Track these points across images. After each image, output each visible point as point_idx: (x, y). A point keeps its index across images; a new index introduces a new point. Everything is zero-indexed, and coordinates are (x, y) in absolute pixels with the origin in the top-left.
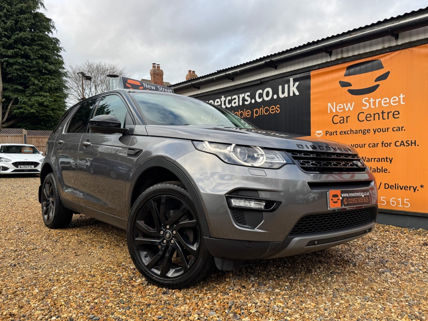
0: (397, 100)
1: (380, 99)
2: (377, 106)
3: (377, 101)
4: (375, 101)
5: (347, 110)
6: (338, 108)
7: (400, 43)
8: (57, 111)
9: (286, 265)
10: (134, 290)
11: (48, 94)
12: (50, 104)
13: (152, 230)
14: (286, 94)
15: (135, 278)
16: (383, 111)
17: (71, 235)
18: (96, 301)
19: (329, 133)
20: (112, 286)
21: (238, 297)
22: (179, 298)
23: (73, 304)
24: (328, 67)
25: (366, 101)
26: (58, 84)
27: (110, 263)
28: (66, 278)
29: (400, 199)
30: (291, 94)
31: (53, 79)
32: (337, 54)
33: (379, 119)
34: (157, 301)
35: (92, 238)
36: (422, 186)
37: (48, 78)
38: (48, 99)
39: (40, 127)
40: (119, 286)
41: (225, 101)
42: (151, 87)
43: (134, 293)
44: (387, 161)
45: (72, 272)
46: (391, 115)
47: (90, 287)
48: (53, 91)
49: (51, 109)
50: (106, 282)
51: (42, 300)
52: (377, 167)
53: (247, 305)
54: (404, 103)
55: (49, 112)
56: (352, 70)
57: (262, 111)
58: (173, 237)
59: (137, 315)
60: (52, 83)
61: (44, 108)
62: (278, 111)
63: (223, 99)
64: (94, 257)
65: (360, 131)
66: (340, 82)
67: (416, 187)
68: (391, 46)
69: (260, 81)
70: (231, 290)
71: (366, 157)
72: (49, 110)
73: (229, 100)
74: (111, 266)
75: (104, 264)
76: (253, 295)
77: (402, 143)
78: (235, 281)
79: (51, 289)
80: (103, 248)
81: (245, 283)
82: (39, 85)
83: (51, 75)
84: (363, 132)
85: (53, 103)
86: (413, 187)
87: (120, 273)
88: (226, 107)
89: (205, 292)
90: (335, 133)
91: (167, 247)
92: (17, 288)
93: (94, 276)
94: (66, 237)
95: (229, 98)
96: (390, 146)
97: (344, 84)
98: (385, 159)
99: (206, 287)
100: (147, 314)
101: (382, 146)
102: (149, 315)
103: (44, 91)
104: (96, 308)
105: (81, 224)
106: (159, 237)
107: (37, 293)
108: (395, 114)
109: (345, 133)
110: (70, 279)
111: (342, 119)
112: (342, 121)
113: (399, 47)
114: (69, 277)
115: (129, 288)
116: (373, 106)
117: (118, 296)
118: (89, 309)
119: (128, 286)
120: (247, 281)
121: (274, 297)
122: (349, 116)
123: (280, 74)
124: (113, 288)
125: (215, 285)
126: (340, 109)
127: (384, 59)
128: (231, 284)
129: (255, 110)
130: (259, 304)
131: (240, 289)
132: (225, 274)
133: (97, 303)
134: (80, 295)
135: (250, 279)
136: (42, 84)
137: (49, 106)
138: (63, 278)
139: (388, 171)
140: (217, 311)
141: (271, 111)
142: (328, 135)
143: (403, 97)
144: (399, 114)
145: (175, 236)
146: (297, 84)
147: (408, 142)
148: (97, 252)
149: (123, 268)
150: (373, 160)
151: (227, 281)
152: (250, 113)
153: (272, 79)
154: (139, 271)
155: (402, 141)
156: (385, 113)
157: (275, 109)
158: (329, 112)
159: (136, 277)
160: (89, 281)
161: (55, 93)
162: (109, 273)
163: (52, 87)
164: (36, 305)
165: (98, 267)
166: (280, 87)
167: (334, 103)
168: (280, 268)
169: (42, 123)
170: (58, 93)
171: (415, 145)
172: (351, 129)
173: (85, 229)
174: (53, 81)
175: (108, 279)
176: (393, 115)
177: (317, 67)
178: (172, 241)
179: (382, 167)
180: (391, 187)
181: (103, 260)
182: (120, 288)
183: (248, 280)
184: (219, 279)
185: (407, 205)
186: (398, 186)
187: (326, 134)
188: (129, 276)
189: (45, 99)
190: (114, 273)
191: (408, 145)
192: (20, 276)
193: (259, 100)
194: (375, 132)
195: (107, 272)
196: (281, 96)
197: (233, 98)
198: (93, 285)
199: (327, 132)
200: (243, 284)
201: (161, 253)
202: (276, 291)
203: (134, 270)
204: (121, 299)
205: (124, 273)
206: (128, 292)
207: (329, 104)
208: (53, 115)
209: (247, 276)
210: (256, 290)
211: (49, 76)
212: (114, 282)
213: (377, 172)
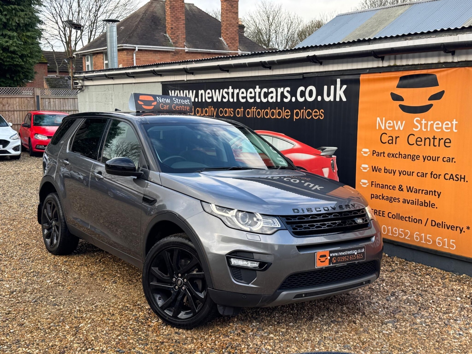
0: (450, 126)
1: (432, 122)
2: (429, 130)
3: (429, 123)
4: (427, 123)
5: (397, 129)
6: (387, 125)
7: (456, 60)
8: (28, 59)
9: (292, 312)
10: (150, 329)
11: (15, 34)
12: (18, 49)
13: (166, 277)
14: (331, 98)
15: (151, 319)
16: (434, 136)
17: (79, 264)
18: (119, 338)
19: (376, 153)
20: (131, 325)
21: (236, 340)
22: (188, 338)
23: (101, 339)
24: (380, 73)
25: (417, 121)
26: (29, 18)
27: (126, 301)
28: (88, 315)
29: (446, 239)
30: (338, 99)
31: (22, 11)
32: (389, 59)
33: (430, 145)
34: (169, 340)
35: (103, 270)
36: (468, 228)
37: (15, 9)
38: (15, 42)
39: (4, 80)
40: (137, 325)
41: (260, 93)
42: (165, 101)
43: (150, 332)
44: (435, 195)
45: (92, 310)
46: (442, 142)
47: (112, 326)
48: (22, 28)
49: (19, 56)
50: (125, 321)
51: (75, 335)
52: (425, 201)
53: (241, 346)
54: (456, 131)
55: (17, 60)
56: (405, 82)
57: (303, 113)
58: (184, 284)
59: (153, 350)
60: (20, 16)
61: (9, 54)
62: (322, 117)
63: (258, 90)
64: (108, 293)
65: (409, 156)
66: (392, 94)
67: (463, 228)
68: (447, 61)
69: (302, 76)
70: (232, 334)
71: (413, 187)
72: (16, 58)
73: (265, 92)
74: (127, 305)
75: (120, 303)
76: (248, 339)
77: (452, 177)
78: (237, 326)
79: (79, 326)
80: (116, 283)
81: (245, 328)
82: (3, 20)
83: (19, 5)
84: (412, 157)
85: (22, 46)
86: (460, 227)
87: (137, 313)
88: (261, 100)
89: (210, 333)
90: (382, 154)
91: (179, 292)
92: (50, 324)
93: (113, 315)
94: (74, 268)
95: (265, 90)
96: (439, 178)
97: (396, 98)
98: (434, 193)
99: (211, 330)
100: (161, 350)
101: (431, 177)
102: (163, 351)
103: (9, 29)
104: (120, 344)
105: (86, 249)
106: (171, 283)
107: (69, 329)
108: (447, 142)
109: (393, 155)
110: (92, 317)
111: (391, 138)
112: (390, 142)
113: (455, 64)
114: (91, 315)
115: (145, 328)
116: (425, 129)
117: (136, 334)
118: (115, 344)
119: (144, 325)
120: (248, 326)
121: (266, 341)
122: (398, 137)
123: (325, 72)
124: (132, 327)
125: (219, 329)
126: (389, 127)
127: (440, 75)
128: (233, 328)
129: (295, 111)
130: (251, 346)
131: (240, 333)
132: (230, 318)
133: (120, 339)
134: (105, 332)
135: (251, 324)
136: (6, 18)
137: (17, 51)
138: (86, 316)
139: (435, 207)
140: (216, 350)
141: (314, 115)
142: (375, 155)
143: (456, 124)
144: (450, 142)
145: (186, 284)
146: (345, 87)
147: (457, 176)
148: (110, 287)
149: (139, 308)
150: (420, 191)
151: (231, 326)
152: (290, 114)
153: (316, 76)
154: (154, 312)
155: (452, 175)
156: (436, 139)
157: (318, 114)
158: (377, 128)
159: (151, 317)
160: (110, 320)
161: (25, 31)
162: (126, 312)
163: (20, 23)
164: (72, 339)
165: (115, 305)
166: (326, 88)
167: (384, 119)
168: (285, 314)
169: (8, 76)
170: (29, 31)
171: (464, 181)
172: (399, 152)
173: (93, 257)
174: (22, 14)
175: (126, 318)
176: (445, 142)
177: (368, 71)
178: (183, 288)
179: (430, 201)
180: (438, 225)
181: (118, 297)
182: (138, 327)
183: (250, 325)
184: (224, 323)
185: (453, 247)
186: (445, 225)
187: (373, 154)
188: (145, 316)
189: (11, 42)
190: (131, 313)
191: (457, 179)
192: (46, 312)
193: (301, 100)
194: (424, 159)
195: (125, 311)
196: (327, 99)
197: (269, 91)
198: (114, 323)
199: (374, 152)
200: (244, 329)
201: (173, 297)
202: (270, 336)
203: (149, 310)
204: (139, 336)
205: (140, 313)
206: (145, 331)
207: (378, 119)
208: (23, 63)
209: (250, 321)
210: (253, 335)
211: (16, 6)
212: (132, 321)
213: (425, 206)
